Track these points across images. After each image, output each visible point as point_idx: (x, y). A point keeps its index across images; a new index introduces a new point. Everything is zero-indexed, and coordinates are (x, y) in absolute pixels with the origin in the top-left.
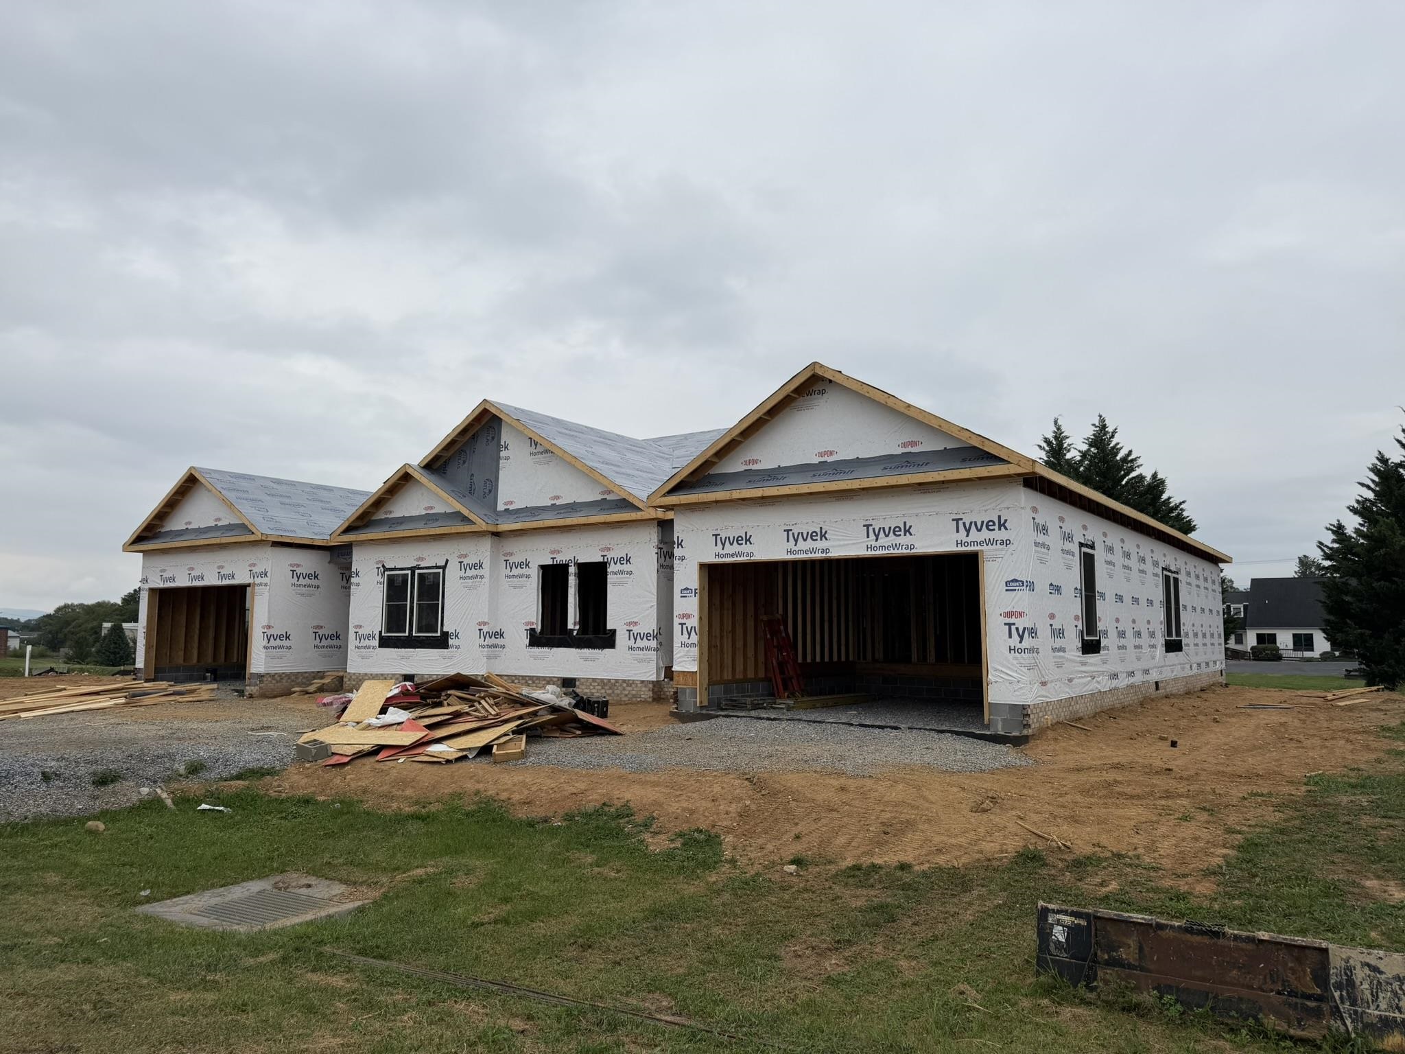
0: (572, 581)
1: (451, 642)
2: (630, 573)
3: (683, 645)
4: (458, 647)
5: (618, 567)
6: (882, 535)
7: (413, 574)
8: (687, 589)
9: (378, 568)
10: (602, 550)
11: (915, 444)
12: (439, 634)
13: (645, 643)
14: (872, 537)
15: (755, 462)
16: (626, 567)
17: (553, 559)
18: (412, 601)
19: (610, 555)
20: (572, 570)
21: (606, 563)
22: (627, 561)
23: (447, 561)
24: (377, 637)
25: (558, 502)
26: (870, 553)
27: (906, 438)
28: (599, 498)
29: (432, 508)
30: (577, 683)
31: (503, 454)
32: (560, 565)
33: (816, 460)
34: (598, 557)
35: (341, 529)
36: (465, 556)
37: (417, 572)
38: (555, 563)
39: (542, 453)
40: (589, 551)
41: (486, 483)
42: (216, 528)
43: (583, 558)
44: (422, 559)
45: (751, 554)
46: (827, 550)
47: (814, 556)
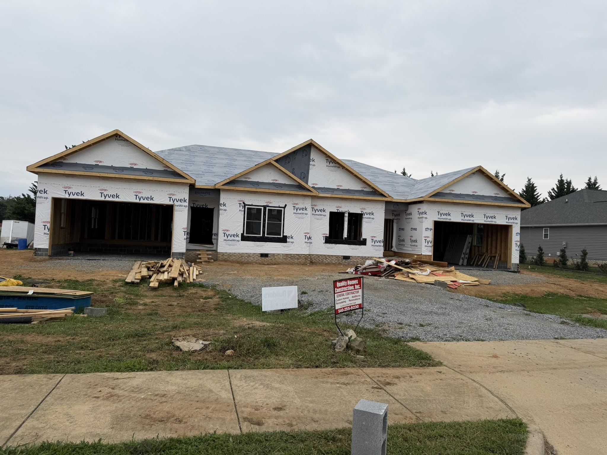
0: (346, 219)
1: (288, 240)
2: (373, 219)
3: (426, 246)
4: (293, 242)
5: (368, 216)
6: (488, 218)
7: (265, 209)
8: (427, 228)
9: (240, 204)
10: (361, 209)
11: (498, 194)
12: (282, 236)
13: (379, 244)
14: (486, 218)
15: (453, 191)
16: (371, 216)
17: (338, 210)
18: (264, 221)
19: (364, 211)
20: (346, 215)
21: (363, 214)
22: (372, 214)
23: (286, 205)
24: (240, 236)
25: (341, 188)
26: (485, 223)
27: (496, 192)
28: (361, 189)
29: (276, 180)
30: (351, 258)
31: (311, 163)
32: (341, 212)
33: (472, 194)
34: (359, 212)
35: (224, 183)
36: (297, 204)
37: (267, 208)
38: (339, 211)
39: (333, 167)
40: (355, 209)
41: (301, 174)
42: (132, 169)
43: (352, 211)
44: (270, 203)
45: (450, 219)
46: (473, 221)
47: (469, 222)
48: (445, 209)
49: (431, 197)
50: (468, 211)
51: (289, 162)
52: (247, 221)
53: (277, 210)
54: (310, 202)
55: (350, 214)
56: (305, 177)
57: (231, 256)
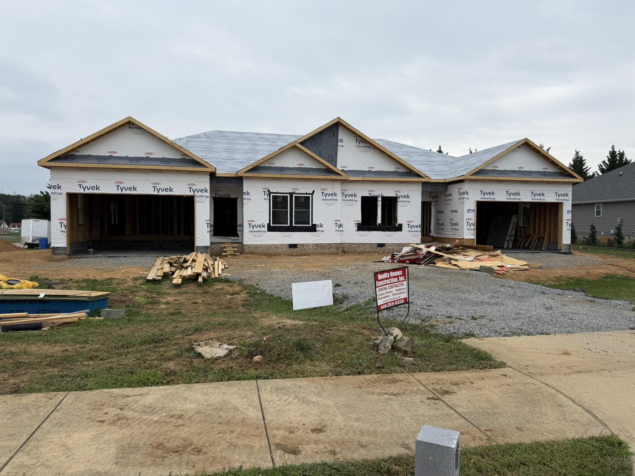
0: (380, 203)
1: (317, 229)
2: (409, 202)
3: (468, 229)
4: (323, 231)
5: (403, 199)
6: (536, 195)
7: (291, 196)
8: (470, 210)
9: (265, 192)
10: (396, 192)
11: (546, 169)
12: (311, 225)
13: (416, 229)
14: (533, 196)
15: (497, 167)
16: (407, 199)
17: (370, 194)
18: (291, 209)
19: (399, 194)
20: (380, 199)
21: (397, 197)
22: (408, 197)
23: (314, 191)
24: (266, 226)
25: (372, 170)
28: (394, 170)
29: (302, 165)
30: (386, 245)
31: (339, 144)
32: (373, 196)
33: (517, 170)
34: (393, 195)
35: (247, 170)
36: (326, 190)
37: (294, 195)
38: (371, 196)
39: (363, 147)
40: (389, 192)
41: (329, 156)
42: (148, 159)
43: (385, 195)
44: (297, 189)
45: (494, 199)
46: (520, 199)
47: (515, 200)
48: (488, 188)
49: (472, 175)
50: (513, 188)
51: (315, 144)
52: (272, 211)
53: (305, 196)
54: (340, 187)
55: (384, 198)
56: (333, 159)
57: (258, 248)
